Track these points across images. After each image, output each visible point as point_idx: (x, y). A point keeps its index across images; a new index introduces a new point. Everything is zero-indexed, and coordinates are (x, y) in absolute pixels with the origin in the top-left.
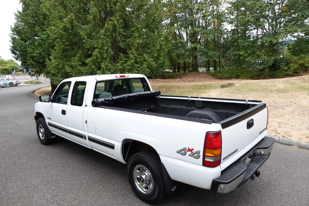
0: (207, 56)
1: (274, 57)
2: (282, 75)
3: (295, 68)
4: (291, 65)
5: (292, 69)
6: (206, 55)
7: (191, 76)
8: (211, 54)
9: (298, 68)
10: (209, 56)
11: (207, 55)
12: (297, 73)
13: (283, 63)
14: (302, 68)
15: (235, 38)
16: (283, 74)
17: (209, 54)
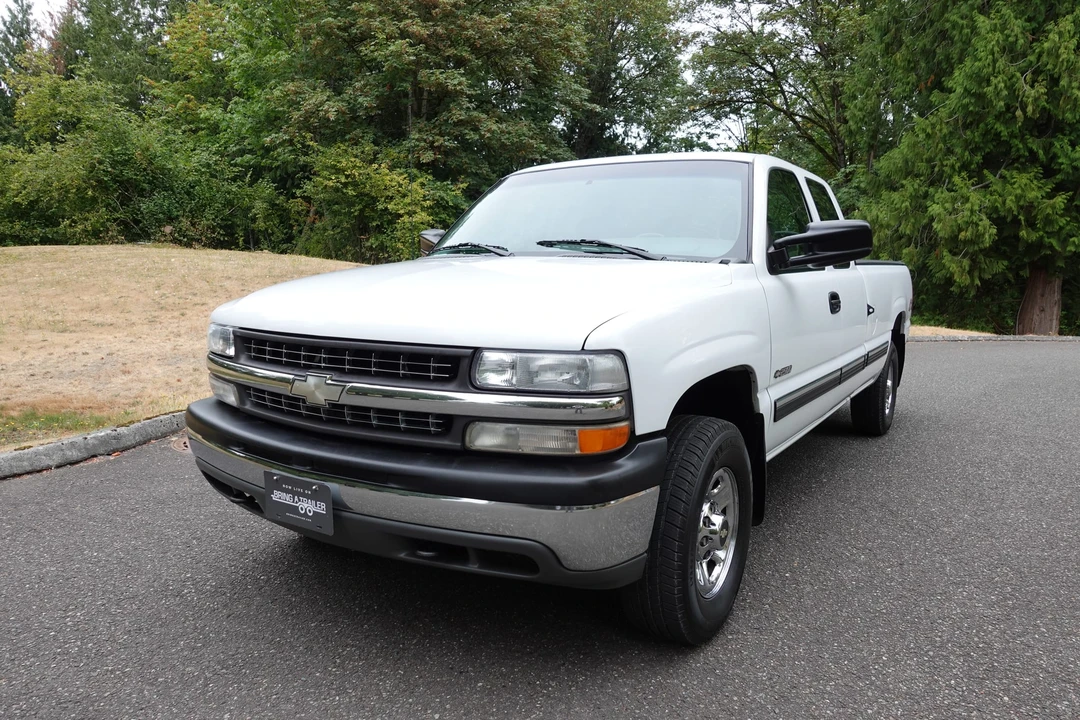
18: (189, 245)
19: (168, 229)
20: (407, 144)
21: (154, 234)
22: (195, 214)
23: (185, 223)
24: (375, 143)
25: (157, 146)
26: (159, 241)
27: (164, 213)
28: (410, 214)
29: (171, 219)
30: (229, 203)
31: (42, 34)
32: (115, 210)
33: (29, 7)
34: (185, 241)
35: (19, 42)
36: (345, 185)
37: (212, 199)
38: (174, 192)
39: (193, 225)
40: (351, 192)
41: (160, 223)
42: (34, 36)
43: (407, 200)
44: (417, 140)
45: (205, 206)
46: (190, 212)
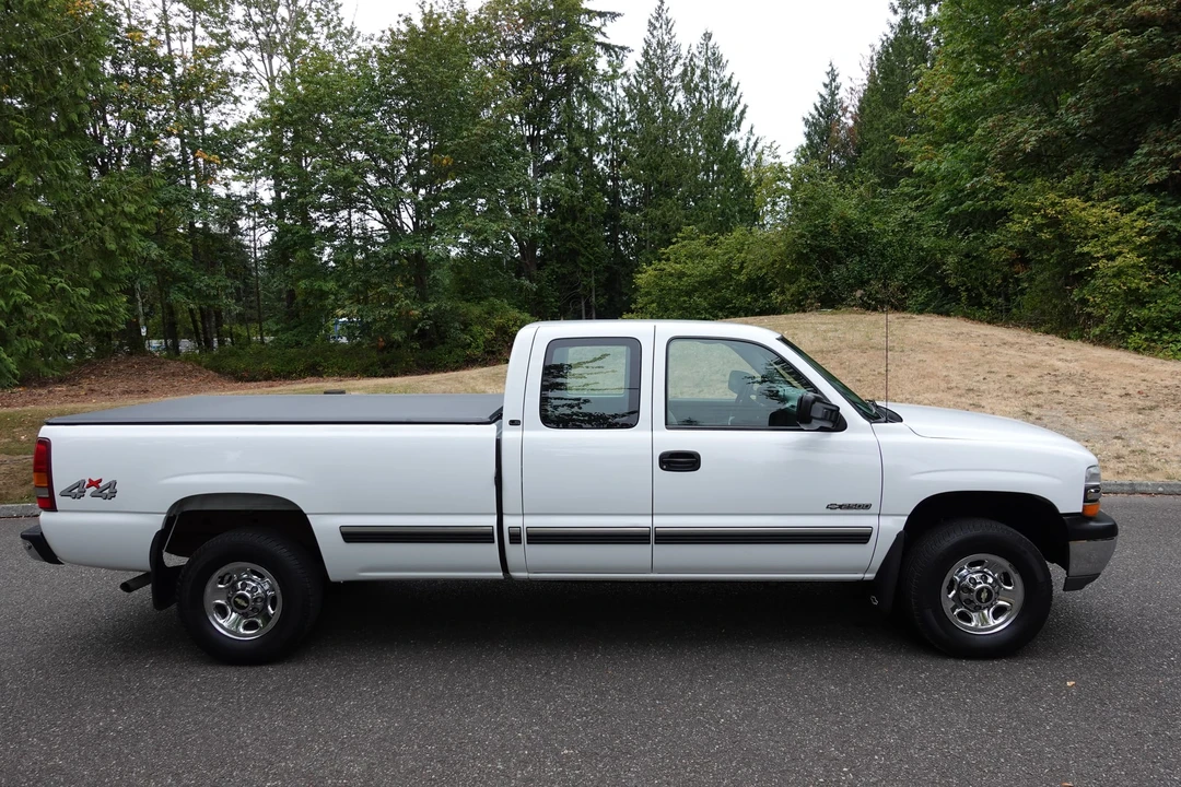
0: (189, 289)
1: (435, 305)
2: (457, 362)
3: (487, 339)
4: (477, 329)
5: (480, 341)
6: (185, 287)
7: (119, 371)
8: (208, 286)
9: (495, 339)
10: (199, 290)
11: (192, 287)
12: (493, 353)
13: (457, 325)
14: (504, 341)
15: (297, 233)
16: (459, 356)
17: (197, 285)
18: (875, 309)
19: (859, 293)
20: (1133, 162)
21: (844, 299)
22: (886, 277)
23: (876, 285)
24: (1095, 167)
25: (853, 214)
26: (850, 306)
27: (855, 278)
28: (1111, 258)
29: (862, 283)
30: (921, 261)
31: (845, 110)
32: (817, 278)
33: (837, 88)
34: (871, 305)
35: (827, 123)
36: (1039, 228)
37: (906, 258)
38: (868, 255)
39: (885, 286)
40: (1045, 235)
41: (852, 288)
42: (840, 113)
43: (1113, 238)
44: (1148, 154)
45: (897, 267)
46: (883, 273)
